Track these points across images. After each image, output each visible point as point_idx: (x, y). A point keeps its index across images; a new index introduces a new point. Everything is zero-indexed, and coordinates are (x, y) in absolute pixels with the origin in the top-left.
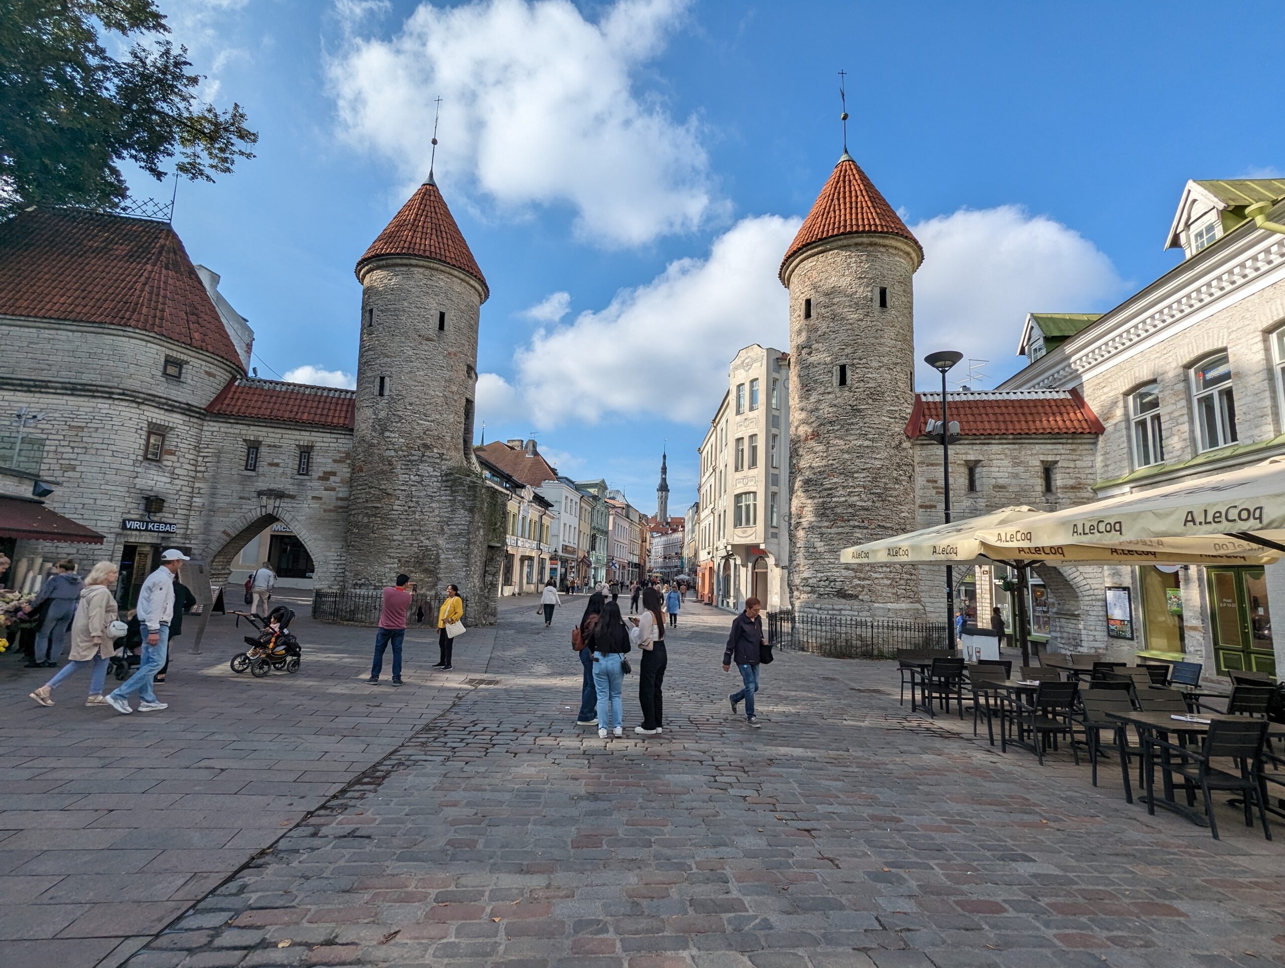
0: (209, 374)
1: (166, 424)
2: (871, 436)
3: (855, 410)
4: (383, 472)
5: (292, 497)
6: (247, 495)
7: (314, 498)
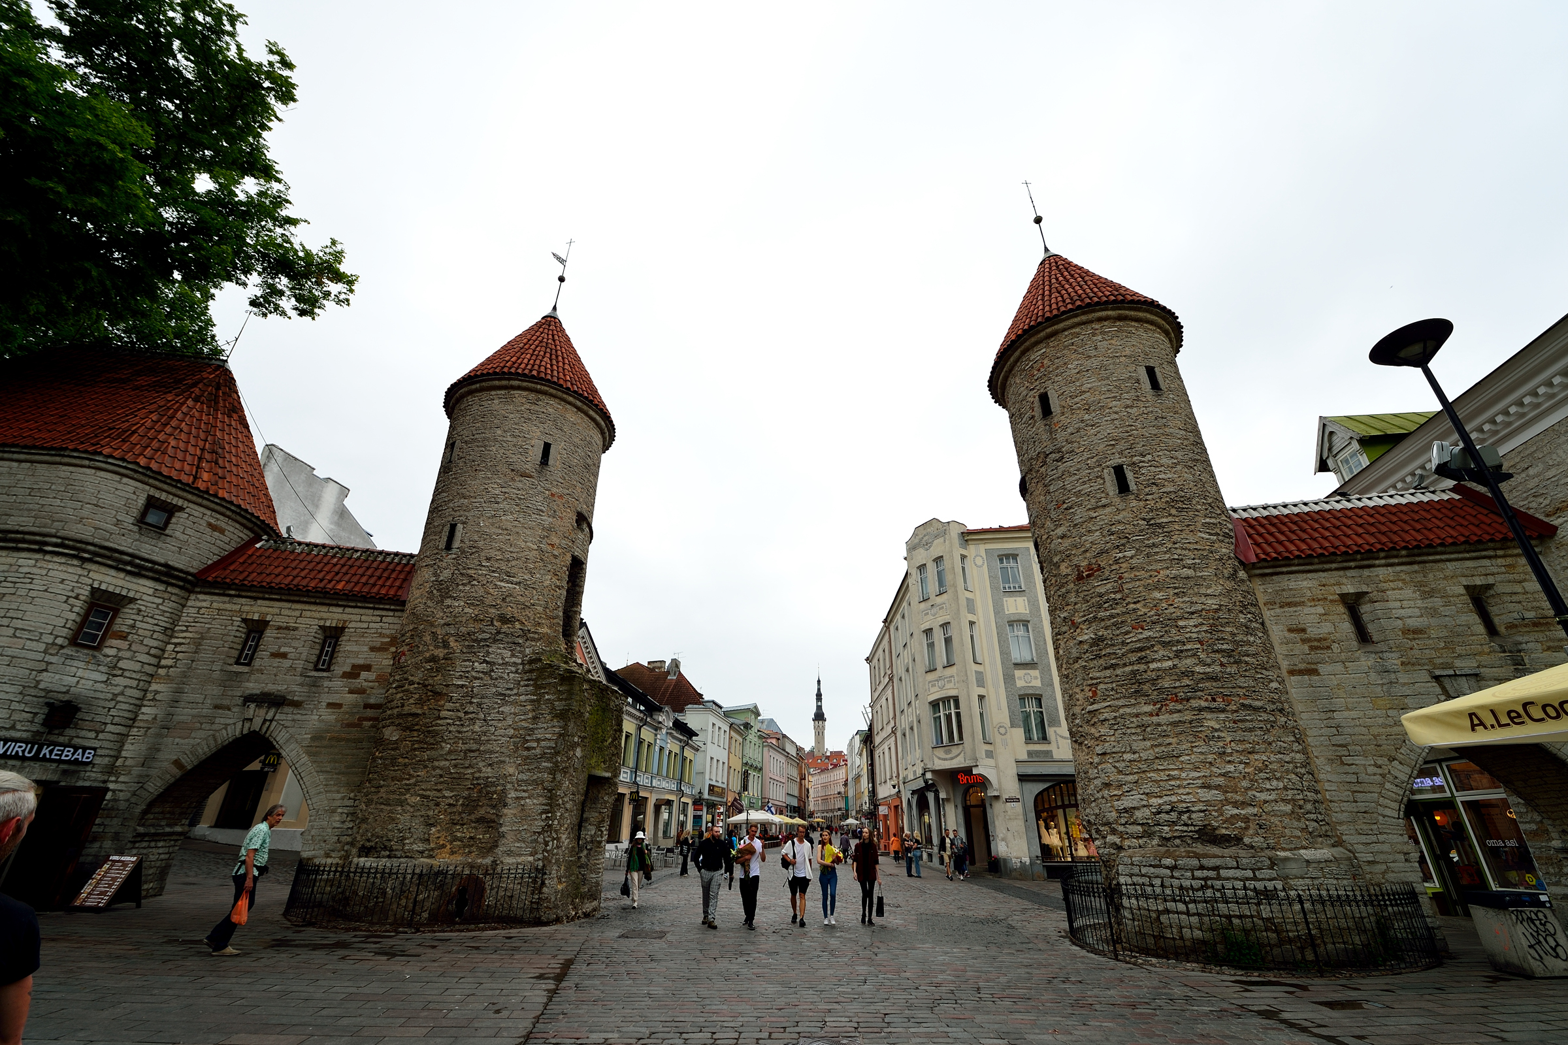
0: (213, 528)
1: (124, 593)
2: (1190, 562)
3: (1154, 526)
4: (433, 659)
5: (297, 704)
6: (226, 702)
7: (330, 705)
